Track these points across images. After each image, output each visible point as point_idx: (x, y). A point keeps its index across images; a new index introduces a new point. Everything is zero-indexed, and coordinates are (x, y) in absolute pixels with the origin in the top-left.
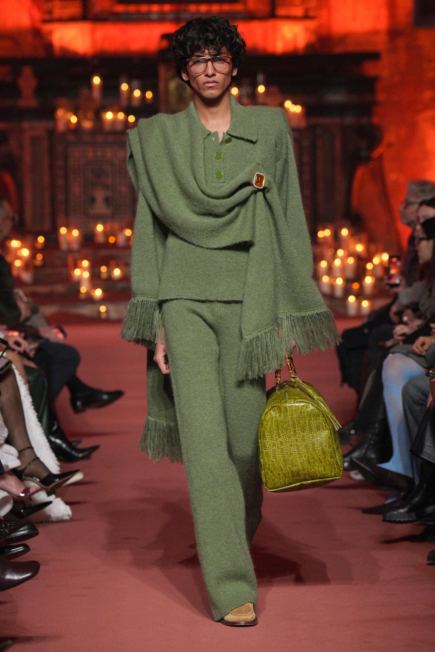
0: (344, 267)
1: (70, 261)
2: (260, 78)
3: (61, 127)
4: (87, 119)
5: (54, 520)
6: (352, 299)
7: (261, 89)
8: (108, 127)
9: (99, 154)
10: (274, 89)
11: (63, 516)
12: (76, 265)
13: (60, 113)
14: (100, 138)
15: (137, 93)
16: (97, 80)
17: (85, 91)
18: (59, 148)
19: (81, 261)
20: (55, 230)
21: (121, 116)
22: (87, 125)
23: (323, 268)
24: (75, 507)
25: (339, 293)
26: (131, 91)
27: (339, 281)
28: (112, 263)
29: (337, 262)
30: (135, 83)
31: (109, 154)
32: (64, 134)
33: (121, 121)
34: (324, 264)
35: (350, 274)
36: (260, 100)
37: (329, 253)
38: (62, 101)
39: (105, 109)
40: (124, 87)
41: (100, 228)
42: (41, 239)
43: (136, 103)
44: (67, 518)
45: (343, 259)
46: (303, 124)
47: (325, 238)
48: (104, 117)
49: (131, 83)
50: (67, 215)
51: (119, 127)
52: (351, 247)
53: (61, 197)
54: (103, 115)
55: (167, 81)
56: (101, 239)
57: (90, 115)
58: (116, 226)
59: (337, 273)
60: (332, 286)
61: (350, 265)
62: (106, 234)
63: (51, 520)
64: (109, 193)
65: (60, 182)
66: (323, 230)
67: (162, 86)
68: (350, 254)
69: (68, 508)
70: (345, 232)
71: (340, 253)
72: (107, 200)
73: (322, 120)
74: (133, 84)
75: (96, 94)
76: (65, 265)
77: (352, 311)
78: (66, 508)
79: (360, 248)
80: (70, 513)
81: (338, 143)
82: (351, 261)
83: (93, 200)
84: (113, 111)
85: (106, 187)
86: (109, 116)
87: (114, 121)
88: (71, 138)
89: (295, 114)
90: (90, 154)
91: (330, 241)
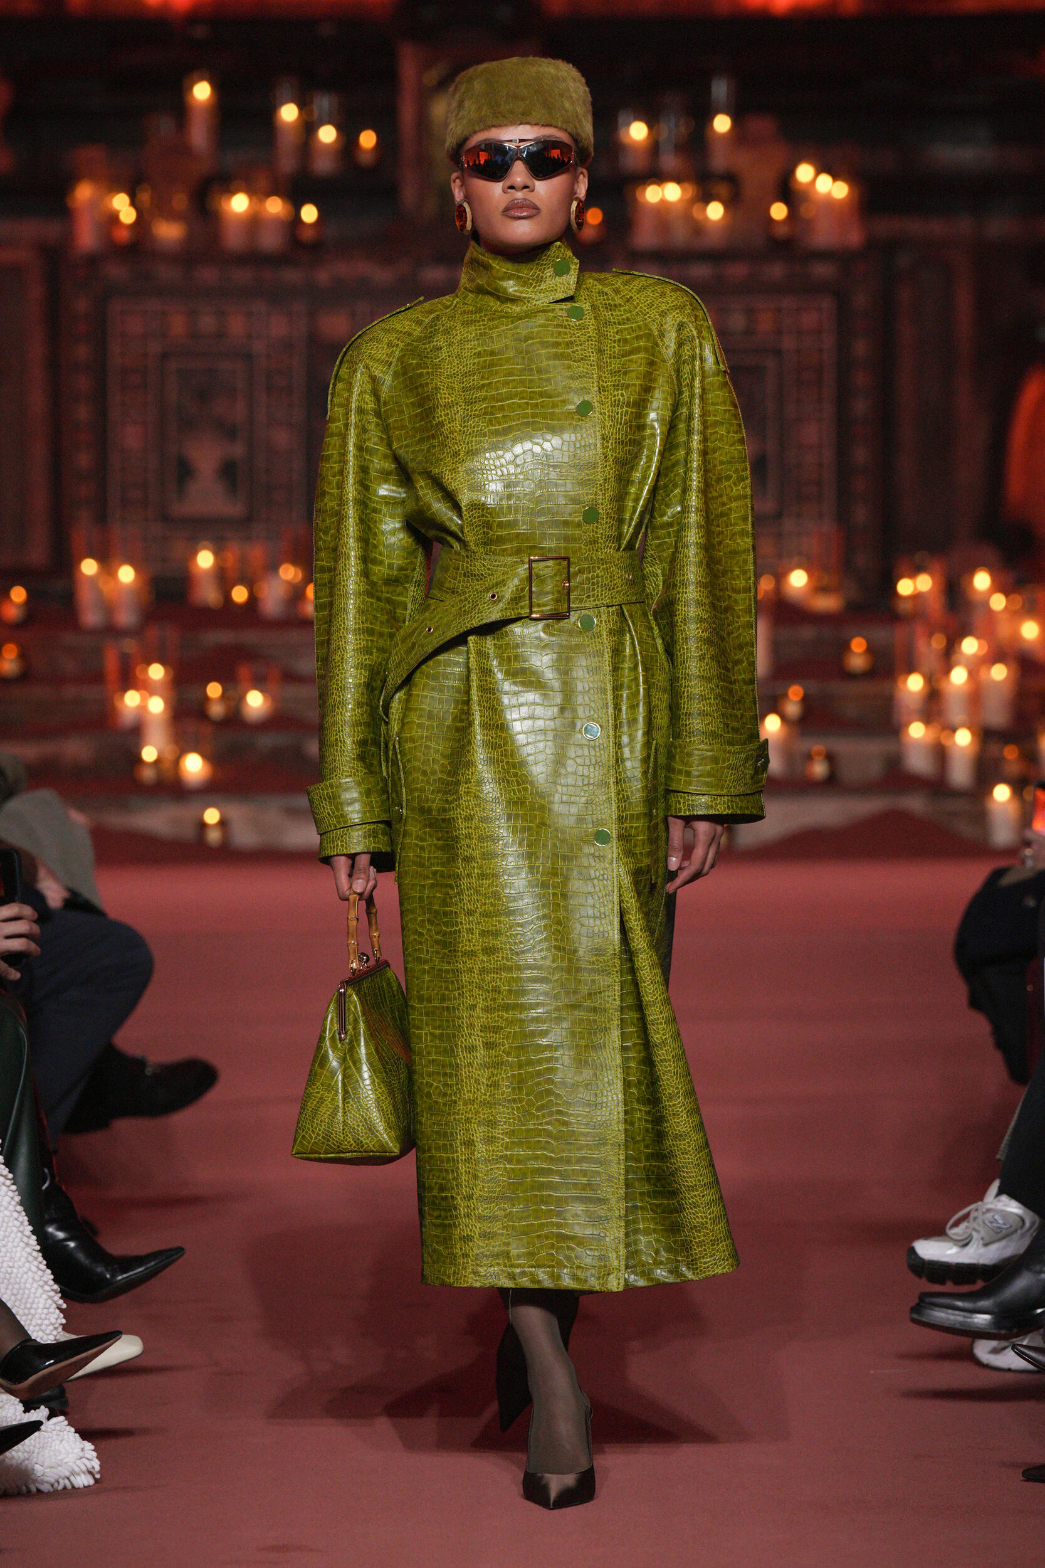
0: (976, 694)
1: (111, 664)
2: (720, 89)
3: (87, 238)
4: (171, 216)
5: (46, 1488)
6: (1002, 793)
7: (722, 124)
8: (234, 240)
9: (207, 322)
10: (762, 125)
11: (73, 1473)
12: (129, 680)
13: (84, 192)
14: (208, 275)
15: (327, 134)
16: (202, 91)
17: (165, 125)
18: (82, 305)
19: (145, 666)
20: (66, 567)
21: (275, 206)
22: (169, 232)
23: (911, 693)
24: (112, 1444)
25: (960, 774)
26: (308, 127)
27: (963, 738)
28: (244, 671)
29: (959, 676)
30: (324, 103)
31: (237, 325)
32: (93, 261)
33: (276, 220)
34: (915, 683)
35: (997, 715)
36: (720, 160)
37: (931, 646)
38: (92, 154)
39: (227, 184)
40: (289, 113)
41: (205, 560)
42: (18, 594)
43: (323, 165)
44: (84, 1480)
45: (975, 668)
46: (854, 237)
47: (917, 597)
48: (224, 205)
49: (312, 102)
50: (102, 518)
51: (270, 241)
52: (1004, 630)
53: (84, 460)
54: (222, 203)
55: (424, 97)
56: (209, 595)
57: (180, 201)
58: (257, 553)
59: (956, 711)
60: (941, 753)
61: (998, 683)
62: (224, 578)
63: (34, 1489)
64: (238, 450)
65: (83, 413)
66: (914, 571)
67: (407, 113)
68: (997, 655)
69: (89, 1446)
70: (982, 581)
71: (970, 646)
72: (229, 472)
73: (914, 227)
74: (315, 107)
75: (199, 135)
76: (97, 677)
77: (1003, 834)
78: (82, 1450)
79: (1029, 630)
80: (96, 1464)
81: (964, 300)
82: (999, 673)
83: (185, 471)
84: (251, 192)
85: (229, 432)
86: (239, 203)
87: (254, 222)
88: (116, 272)
89: (829, 202)
90: (178, 325)
91: (936, 607)
